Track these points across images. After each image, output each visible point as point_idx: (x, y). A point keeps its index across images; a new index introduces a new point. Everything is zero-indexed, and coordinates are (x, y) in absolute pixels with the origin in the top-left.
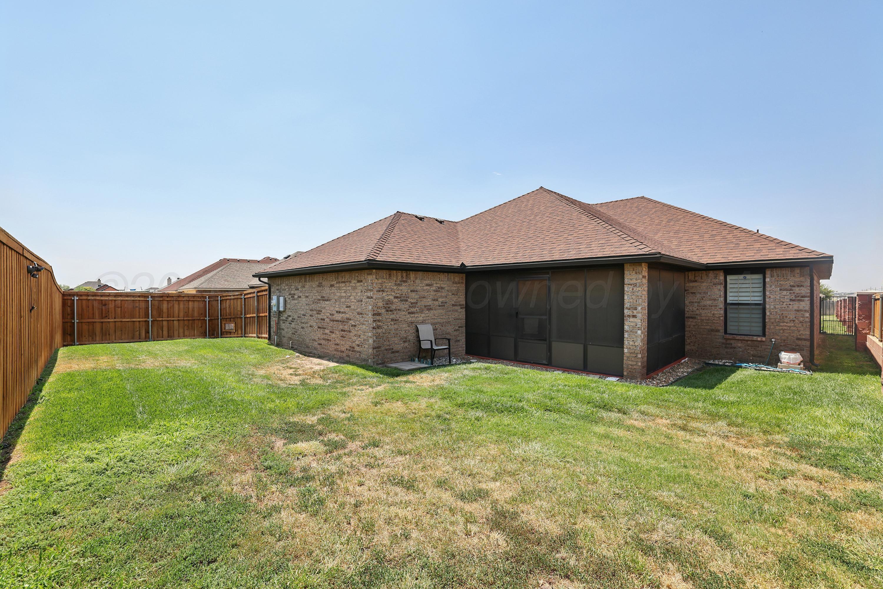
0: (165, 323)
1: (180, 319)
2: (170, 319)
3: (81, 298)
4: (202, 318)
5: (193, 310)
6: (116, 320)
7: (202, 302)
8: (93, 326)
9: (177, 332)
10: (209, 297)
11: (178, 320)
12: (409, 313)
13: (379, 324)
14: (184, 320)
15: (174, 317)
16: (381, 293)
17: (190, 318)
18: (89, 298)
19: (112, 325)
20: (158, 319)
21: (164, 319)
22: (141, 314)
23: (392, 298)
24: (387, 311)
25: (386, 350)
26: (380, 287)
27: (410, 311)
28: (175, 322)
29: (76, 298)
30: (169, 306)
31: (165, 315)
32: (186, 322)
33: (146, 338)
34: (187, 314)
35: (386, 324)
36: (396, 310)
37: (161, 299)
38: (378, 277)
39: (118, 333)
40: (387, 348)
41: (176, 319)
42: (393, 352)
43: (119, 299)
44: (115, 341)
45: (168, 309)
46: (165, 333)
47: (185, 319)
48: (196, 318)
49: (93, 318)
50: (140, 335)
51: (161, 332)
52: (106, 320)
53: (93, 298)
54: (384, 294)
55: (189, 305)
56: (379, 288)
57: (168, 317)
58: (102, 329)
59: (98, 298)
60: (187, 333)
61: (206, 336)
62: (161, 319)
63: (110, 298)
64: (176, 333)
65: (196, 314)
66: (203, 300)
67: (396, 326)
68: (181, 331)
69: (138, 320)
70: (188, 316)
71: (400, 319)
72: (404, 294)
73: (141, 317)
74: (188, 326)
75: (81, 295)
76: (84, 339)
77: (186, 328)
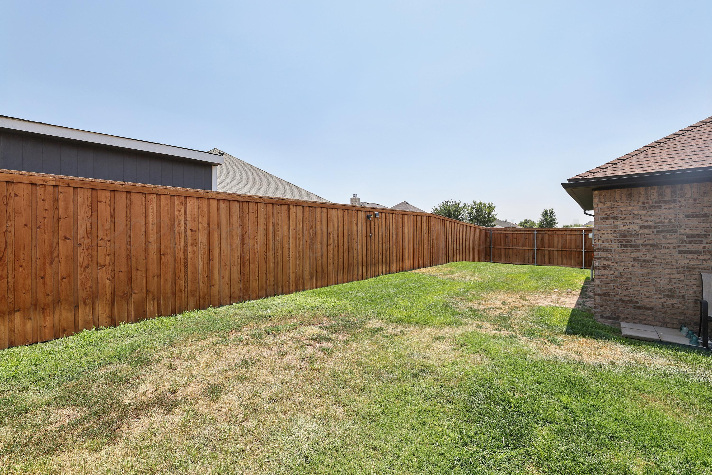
0: (547, 252)
1: (559, 249)
2: (550, 249)
3: (494, 232)
4: (578, 250)
5: (570, 243)
6: (513, 248)
7: (578, 235)
8: (501, 251)
9: (557, 260)
10: (585, 231)
11: (557, 250)
12: (681, 252)
13: (606, 263)
14: (562, 251)
15: (553, 248)
16: (610, 222)
17: (567, 250)
18: (498, 232)
19: (511, 251)
20: (541, 248)
21: (545, 249)
22: (529, 243)
23: (637, 227)
24: (625, 246)
25: (623, 301)
26: (609, 213)
27: (682, 248)
28: (555, 252)
29: (491, 232)
30: (550, 238)
31: (547, 245)
32: (564, 253)
33: (533, 262)
34: (565, 245)
35: (622, 264)
36: (646, 246)
37: (544, 233)
38: (603, 200)
39: (515, 257)
40: (624, 298)
41: (555, 249)
42: (639, 308)
43: (515, 232)
44: (513, 263)
45: (549, 240)
46: (547, 260)
47: (563, 249)
48: (573, 250)
49: (501, 246)
50: (528, 259)
51: (543, 259)
52: (507, 247)
53: (500, 232)
54: (617, 223)
55: (566, 237)
56: (606, 214)
57: (549, 248)
58: (505, 253)
59: (503, 232)
60: (564, 261)
61: (582, 266)
62: (543, 249)
63: (510, 232)
64: (555, 261)
65: (573, 246)
66: (579, 233)
67: (645, 270)
68: (560, 259)
69: (528, 248)
70: (566, 247)
71: (655, 260)
72: (667, 221)
73: (529, 246)
74: (566, 256)
75: (494, 230)
76: (496, 259)
77: (564, 257)
